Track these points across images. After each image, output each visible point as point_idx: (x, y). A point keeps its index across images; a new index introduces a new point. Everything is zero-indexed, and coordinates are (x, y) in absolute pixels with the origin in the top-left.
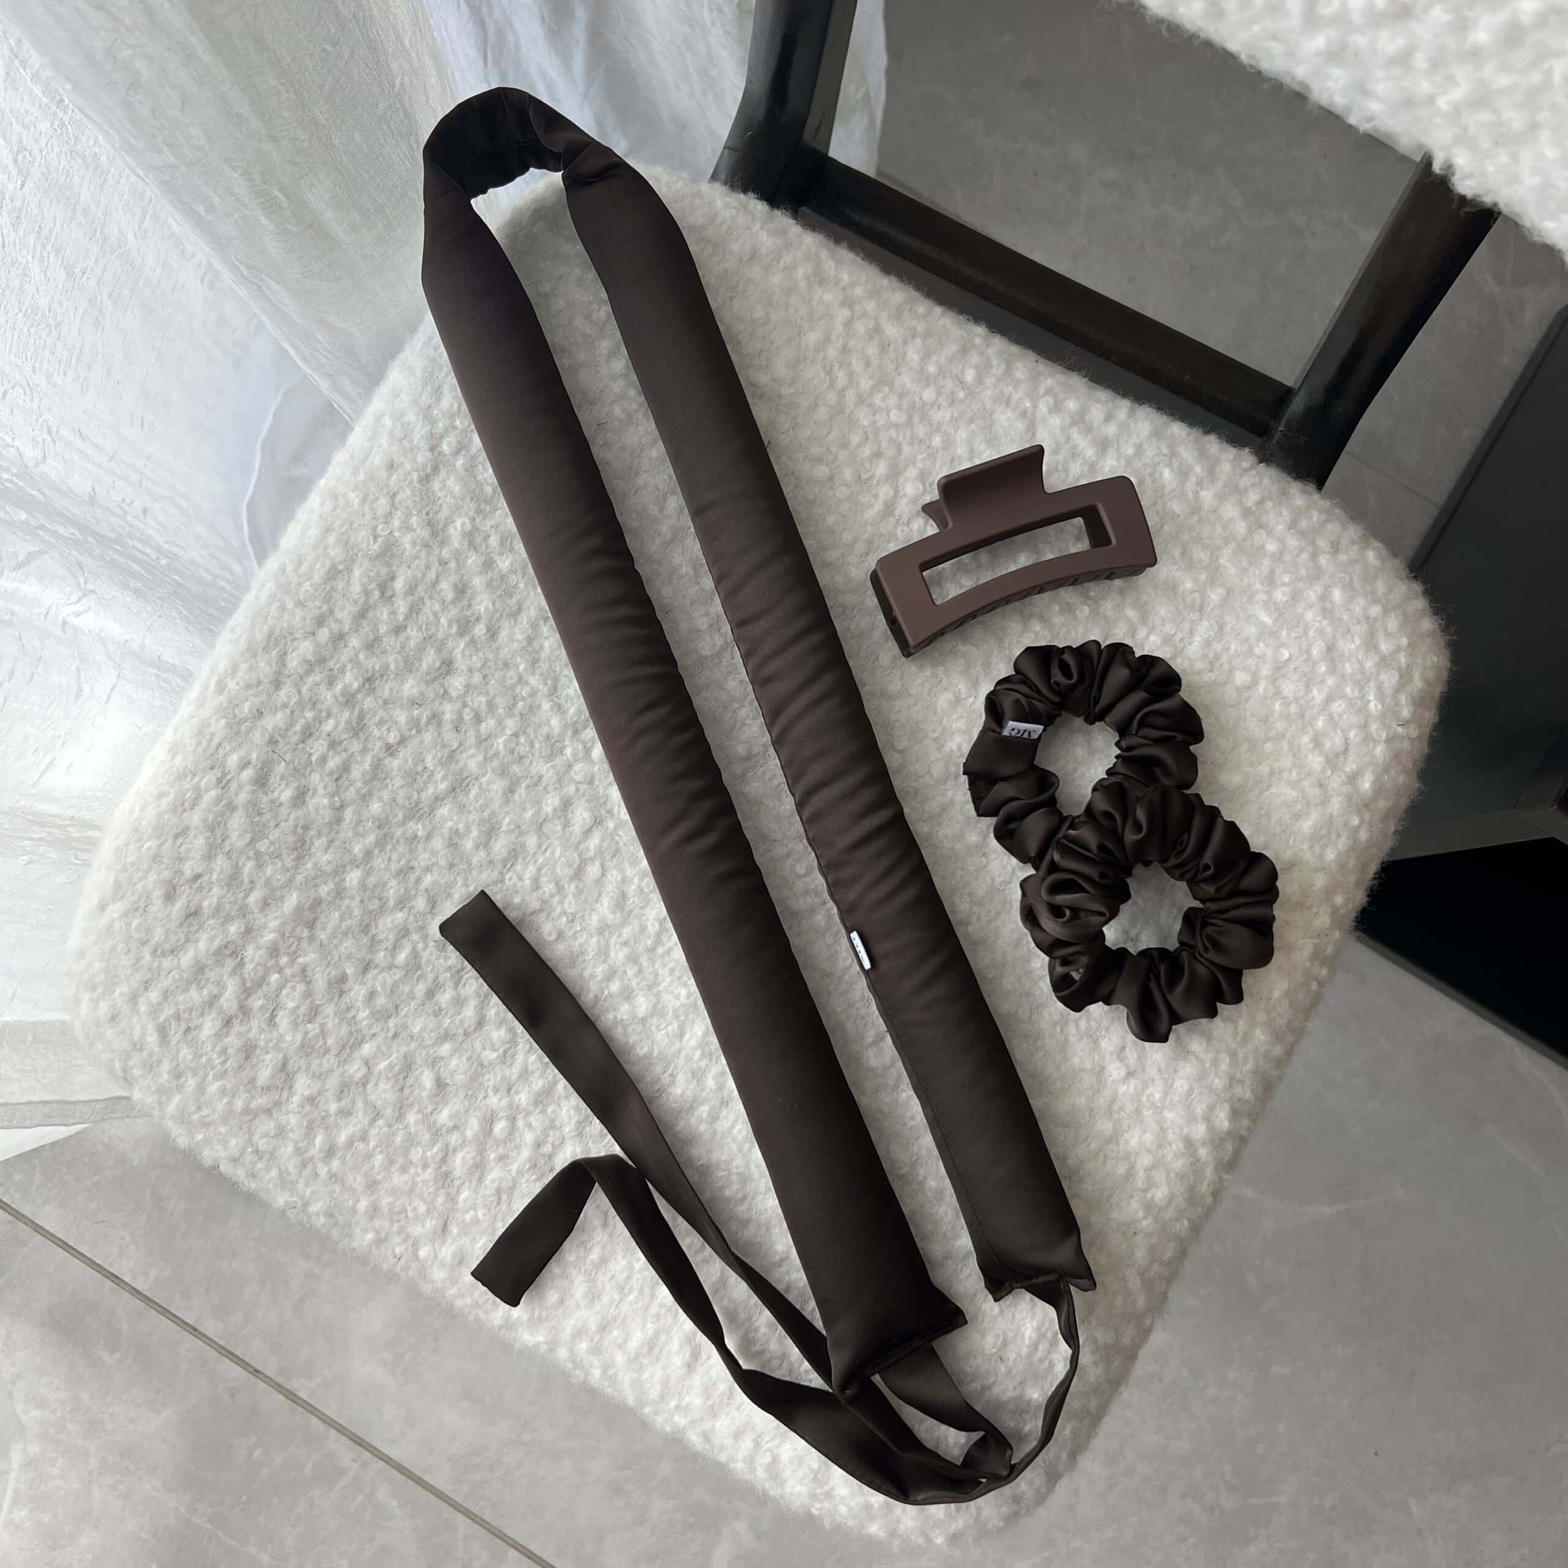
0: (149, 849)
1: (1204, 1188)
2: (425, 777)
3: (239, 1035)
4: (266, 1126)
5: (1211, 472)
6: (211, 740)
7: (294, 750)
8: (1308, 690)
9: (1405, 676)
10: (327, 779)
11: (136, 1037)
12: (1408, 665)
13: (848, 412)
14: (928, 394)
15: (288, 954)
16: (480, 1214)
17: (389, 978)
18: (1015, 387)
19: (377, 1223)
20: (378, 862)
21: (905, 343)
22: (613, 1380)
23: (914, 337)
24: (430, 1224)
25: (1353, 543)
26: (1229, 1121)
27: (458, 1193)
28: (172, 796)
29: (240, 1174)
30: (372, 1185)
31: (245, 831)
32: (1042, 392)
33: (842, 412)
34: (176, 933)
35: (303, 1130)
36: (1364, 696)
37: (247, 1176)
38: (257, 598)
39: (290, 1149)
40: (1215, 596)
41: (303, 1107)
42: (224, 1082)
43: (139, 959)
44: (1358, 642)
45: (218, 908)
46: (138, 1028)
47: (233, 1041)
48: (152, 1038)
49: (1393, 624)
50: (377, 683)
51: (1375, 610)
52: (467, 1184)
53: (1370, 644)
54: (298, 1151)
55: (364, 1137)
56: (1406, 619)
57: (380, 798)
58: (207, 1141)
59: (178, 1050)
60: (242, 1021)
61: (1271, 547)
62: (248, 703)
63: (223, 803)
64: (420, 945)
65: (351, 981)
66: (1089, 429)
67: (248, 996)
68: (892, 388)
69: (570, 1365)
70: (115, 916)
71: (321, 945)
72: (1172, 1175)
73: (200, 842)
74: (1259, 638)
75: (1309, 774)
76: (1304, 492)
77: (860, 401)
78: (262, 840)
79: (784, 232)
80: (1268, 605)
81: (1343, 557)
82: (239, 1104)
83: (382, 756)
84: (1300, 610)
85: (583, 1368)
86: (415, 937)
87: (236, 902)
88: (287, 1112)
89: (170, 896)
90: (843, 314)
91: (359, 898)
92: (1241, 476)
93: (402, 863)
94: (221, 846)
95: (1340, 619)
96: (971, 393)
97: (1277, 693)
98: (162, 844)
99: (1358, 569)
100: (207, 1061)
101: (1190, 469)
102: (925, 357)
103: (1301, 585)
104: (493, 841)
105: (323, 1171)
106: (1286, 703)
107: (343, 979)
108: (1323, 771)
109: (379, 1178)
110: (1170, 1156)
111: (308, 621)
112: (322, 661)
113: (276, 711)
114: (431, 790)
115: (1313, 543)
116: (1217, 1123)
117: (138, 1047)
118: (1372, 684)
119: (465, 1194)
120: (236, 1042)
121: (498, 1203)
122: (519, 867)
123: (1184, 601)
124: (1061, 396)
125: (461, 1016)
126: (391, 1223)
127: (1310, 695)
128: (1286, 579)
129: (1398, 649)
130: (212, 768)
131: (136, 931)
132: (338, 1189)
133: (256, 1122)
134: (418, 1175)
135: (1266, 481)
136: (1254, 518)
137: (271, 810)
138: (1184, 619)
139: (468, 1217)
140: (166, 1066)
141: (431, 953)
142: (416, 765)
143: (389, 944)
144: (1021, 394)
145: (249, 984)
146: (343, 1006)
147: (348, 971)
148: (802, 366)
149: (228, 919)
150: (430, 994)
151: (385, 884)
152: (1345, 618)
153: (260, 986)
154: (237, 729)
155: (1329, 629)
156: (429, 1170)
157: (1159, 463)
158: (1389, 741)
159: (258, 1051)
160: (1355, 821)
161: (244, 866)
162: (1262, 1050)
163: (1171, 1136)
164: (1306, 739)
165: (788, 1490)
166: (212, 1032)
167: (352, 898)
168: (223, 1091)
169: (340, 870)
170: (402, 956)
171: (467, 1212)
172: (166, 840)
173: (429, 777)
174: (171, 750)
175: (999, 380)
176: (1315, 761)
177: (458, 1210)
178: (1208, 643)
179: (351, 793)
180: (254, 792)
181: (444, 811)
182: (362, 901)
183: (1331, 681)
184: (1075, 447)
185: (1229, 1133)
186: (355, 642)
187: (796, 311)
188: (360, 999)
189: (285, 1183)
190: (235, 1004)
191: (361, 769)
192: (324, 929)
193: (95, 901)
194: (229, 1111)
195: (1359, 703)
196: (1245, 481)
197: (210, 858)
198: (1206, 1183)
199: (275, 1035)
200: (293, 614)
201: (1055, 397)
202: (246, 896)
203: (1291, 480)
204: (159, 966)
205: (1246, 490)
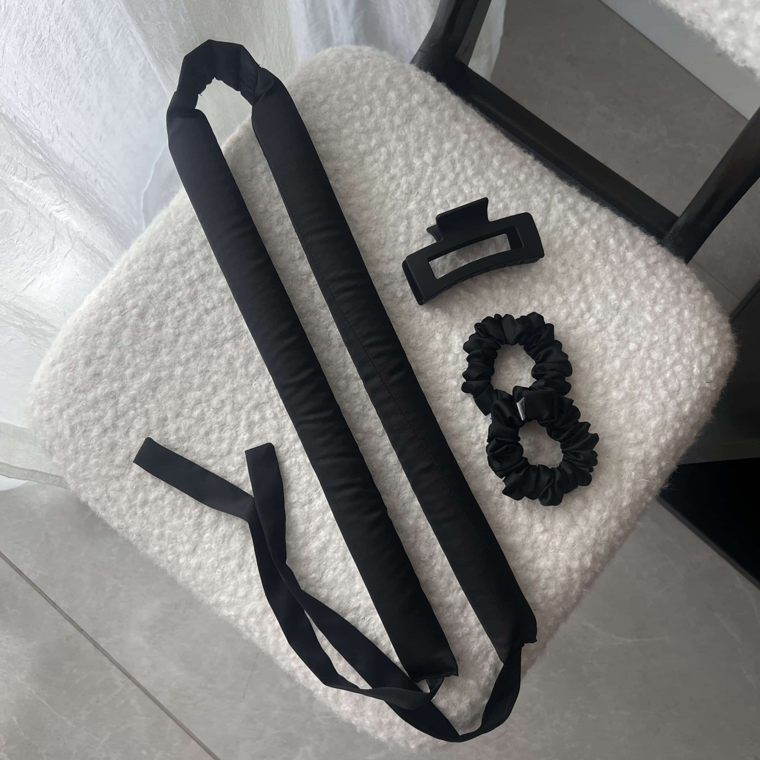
0: (81, 339)
1: (573, 593)
2: (222, 327)
3: (110, 438)
4: (116, 485)
5: (634, 244)
6: (119, 292)
7: (160, 303)
8: (665, 357)
9: (713, 359)
10: (174, 320)
11: (59, 430)
12: (716, 354)
13: (459, 184)
14: (500, 183)
15: (140, 402)
16: (213, 546)
17: (188, 422)
18: (544, 187)
19: (161, 542)
20: (192, 365)
21: (493, 156)
22: (264, 639)
23: (497, 154)
24: (187, 547)
25: (698, 290)
26: (591, 562)
27: (204, 534)
28: (97, 315)
29: (98, 508)
30: (162, 523)
31: (130, 338)
32: (556, 192)
33: (456, 184)
34: (87, 383)
35: (134, 490)
36: (692, 365)
37: (102, 509)
38: (154, 227)
39: (125, 498)
40: (625, 304)
41: (135, 478)
42: (99, 460)
43: (67, 393)
44: (693, 338)
45: (110, 375)
46: (61, 425)
47: (106, 440)
48: (67, 432)
49: (712, 332)
50: (207, 277)
51: (704, 324)
52: (209, 530)
53: (699, 340)
54: (129, 500)
55: (162, 498)
56: (718, 332)
57: (198, 334)
58: (85, 488)
59: (78, 440)
60: (113, 431)
61: (658, 285)
62: (141, 277)
63: (121, 323)
64: (206, 409)
65: (169, 422)
66: (576, 213)
67: (117, 420)
68: (482, 177)
69: (244, 629)
70: (59, 369)
71: (158, 400)
72: (558, 584)
73: (107, 340)
74: (645, 328)
75: (659, 398)
76: (678, 261)
77: (466, 180)
78: (137, 344)
79: (441, 93)
80: (652, 312)
81: (692, 296)
82: (104, 472)
83: (203, 313)
84: (667, 318)
85: (250, 632)
86: (204, 405)
87: (119, 373)
88: (127, 480)
89: (88, 364)
90: (464, 137)
91: (180, 381)
92: (648, 249)
93: (204, 367)
94: (117, 344)
95: (686, 326)
96: (521, 186)
97: (649, 357)
98: (88, 338)
99: (699, 303)
100: (92, 448)
101: (623, 241)
102: (502, 164)
103: (669, 305)
104: (249, 365)
105: (139, 512)
106: (653, 361)
107: (165, 419)
108: (666, 398)
109: (166, 520)
110: (559, 574)
111: (177, 242)
112: (181, 262)
113: (155, 283)
114: (223, 335)
115: (679, 287)
116: (585, 563)
117: (59, 435)
118: (697, 360)
119: (207, 535)
120: (107, 441)
121: (223, 542)
122: (260, 380)
123: (610, 304)
124: (565, 195)
125: (220, 447)
126: (169, 543)
127: (665, 360)
128: (662, 301)
129: (711, 346)
130: (119, 305)
131: (68, 378)
132: (145, 522)
133: (111, 482)
134: (186, 521)
135: (660, 253)
136: (652, 270)
137: (144, 330)
138: (609, 313)
139: (207, 546)
140: (71, 447)
141: (211, 414)
142: (219, 321)
143: (190, 406)
144: (546, 191)
145: (119, 414)
146: (163, 433)
147: (169, 416)
148: (440, 159)
149: (114, 380)
150: (207, 434)
151: (193, 376)
152: (689, 326)
153: (124, 415)
154: (133, 289)
155: (679, 330)
156: (192, 520)
157: (608, 235)
158: (701, 389)
159: (118, 447)
160: (678, 426)
161: (126, 355)
162: (613, 530)
163: (561, 565)
164: (659, 382)
165: (342, 709)
166: (97, 434)
167: (176, 380)
168: (97, 464)
169: (172, 366)
170: (196, 413)
171: (207, 544)
172: (90, 336)
173: (224, 328)
174: (100, 293)
175: (537, 182)
176: (663, 393)
177: (203, 542)
178: (619, 326)
179: (184, 329)
180: (137, 320)
181: (228, 346)
182: (181, 382)
183: (676, 355)
184: (568, 220)
185: (590, 568)
186: (198, 256)
187: (442, 132)
188: (172, 430)
189: (120, 515)
190: (110, 422)
191: (191, 318)
192: (160, 393)
193: (51, 361)
194: (99, 475)
195: (689, 368)
196: (650, 251)
197: (110, 348)
198: (574, 592)
199: (127, 441)
200: (171, 237)
201: (562, 194)
202: (124, 371)
203: (672, 255)
204: (76, 398)
205: (649, 256)
